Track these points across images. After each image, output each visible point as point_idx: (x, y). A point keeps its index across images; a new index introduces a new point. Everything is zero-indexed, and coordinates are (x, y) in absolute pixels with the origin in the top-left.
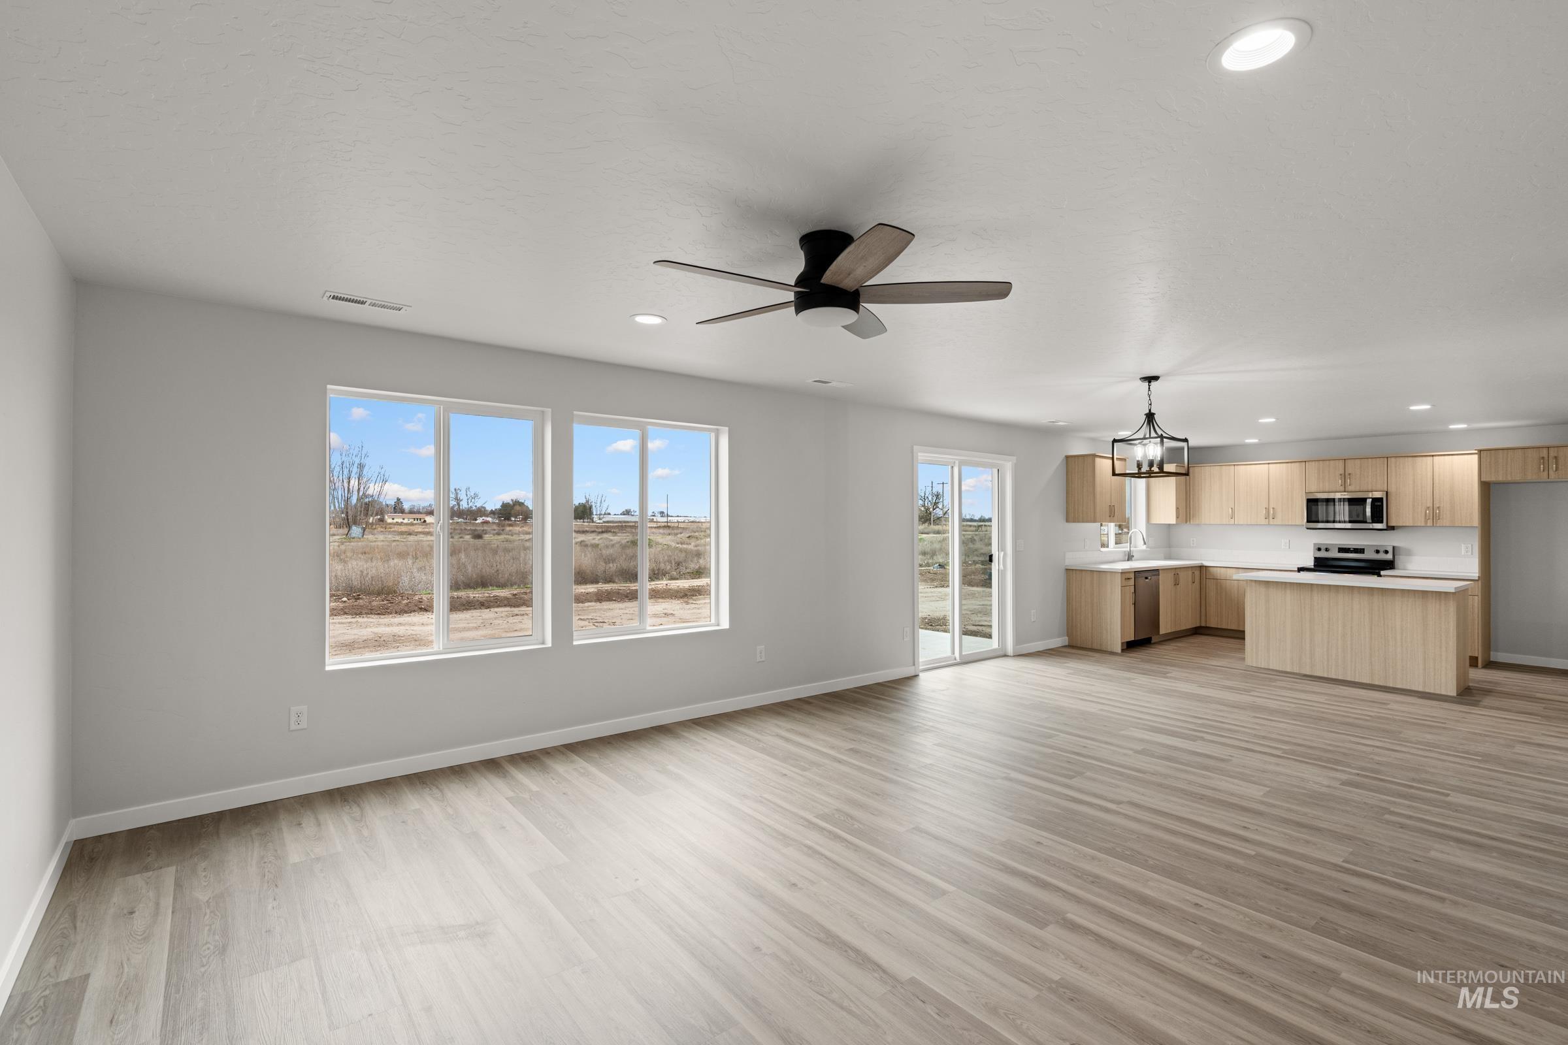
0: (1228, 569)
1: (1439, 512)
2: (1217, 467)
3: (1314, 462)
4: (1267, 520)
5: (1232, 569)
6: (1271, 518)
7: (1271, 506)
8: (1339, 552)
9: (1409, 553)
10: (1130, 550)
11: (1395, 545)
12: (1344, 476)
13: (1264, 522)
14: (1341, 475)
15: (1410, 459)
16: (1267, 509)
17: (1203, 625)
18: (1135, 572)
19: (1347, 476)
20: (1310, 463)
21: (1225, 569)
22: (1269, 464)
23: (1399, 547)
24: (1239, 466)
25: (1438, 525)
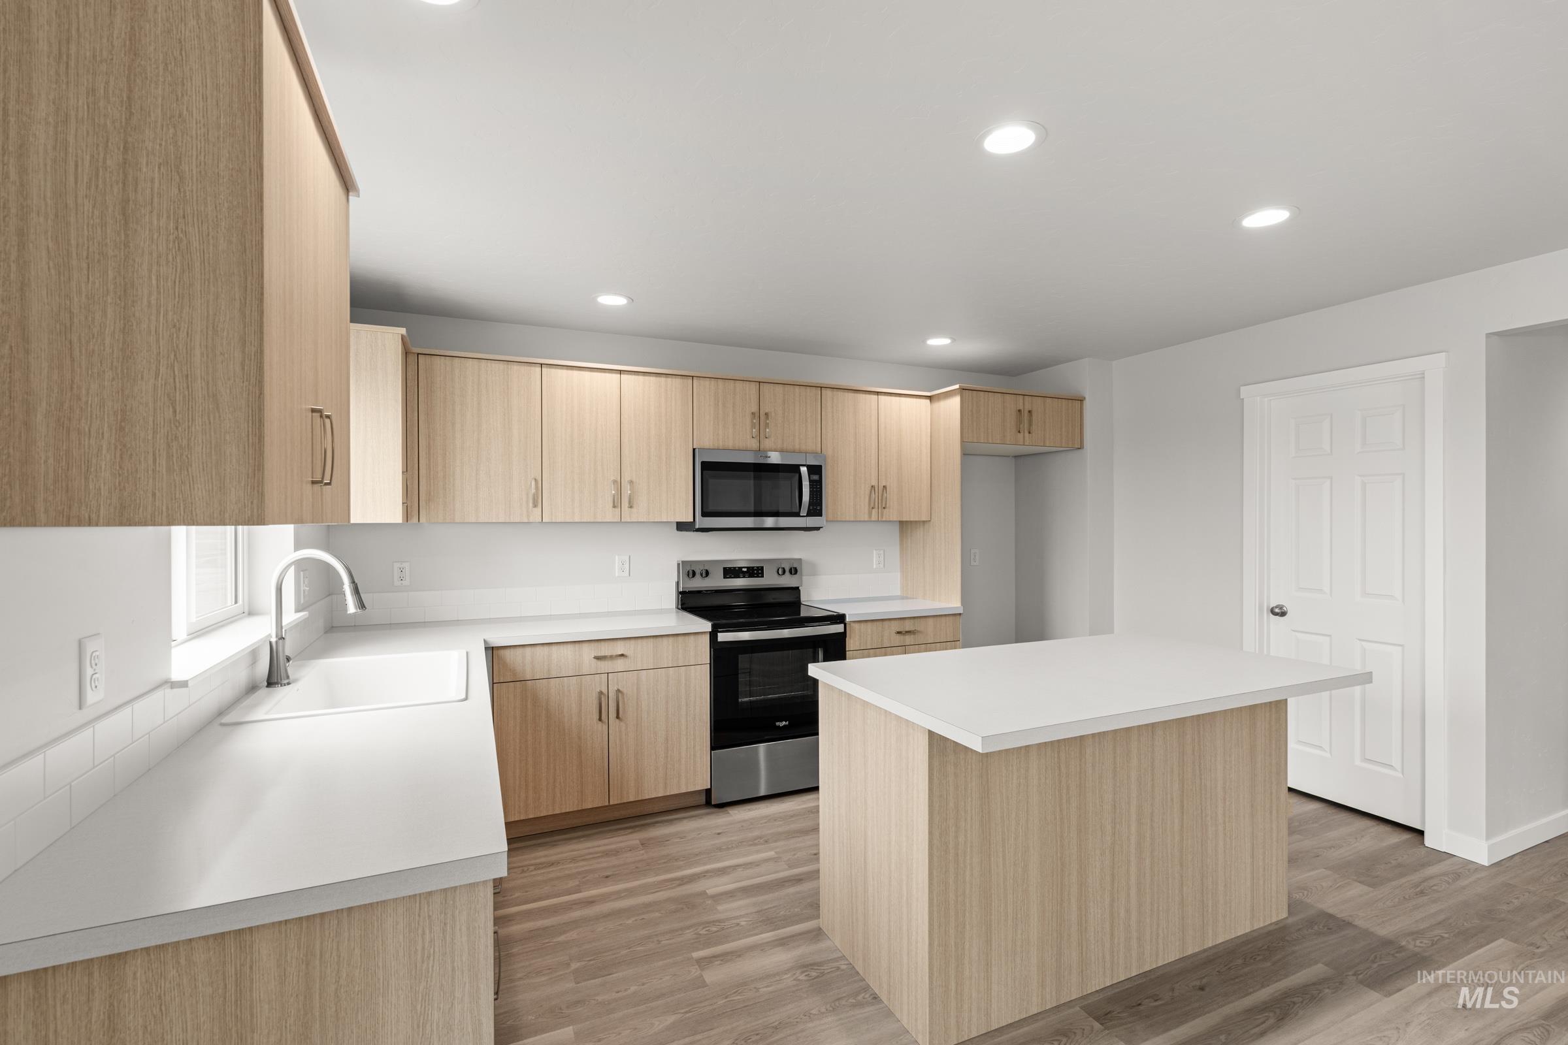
0: (554, 648)
1: (889, 496)
2: (495, 365)
3: (707, 382)
4: (618, 510)
5: (562, 647)
6: (625, 504)
7: (627, 477)
8: (725, 577)
12: (760, 419)
13: (610, 515)
14: (754, 414)
15: (851, 395)
16: (618, 484)
19: (762, 418)
20: (702, 381)
21: (546, 648)
22: (620, 372)
24: (553, 371)
25: (884, 519)
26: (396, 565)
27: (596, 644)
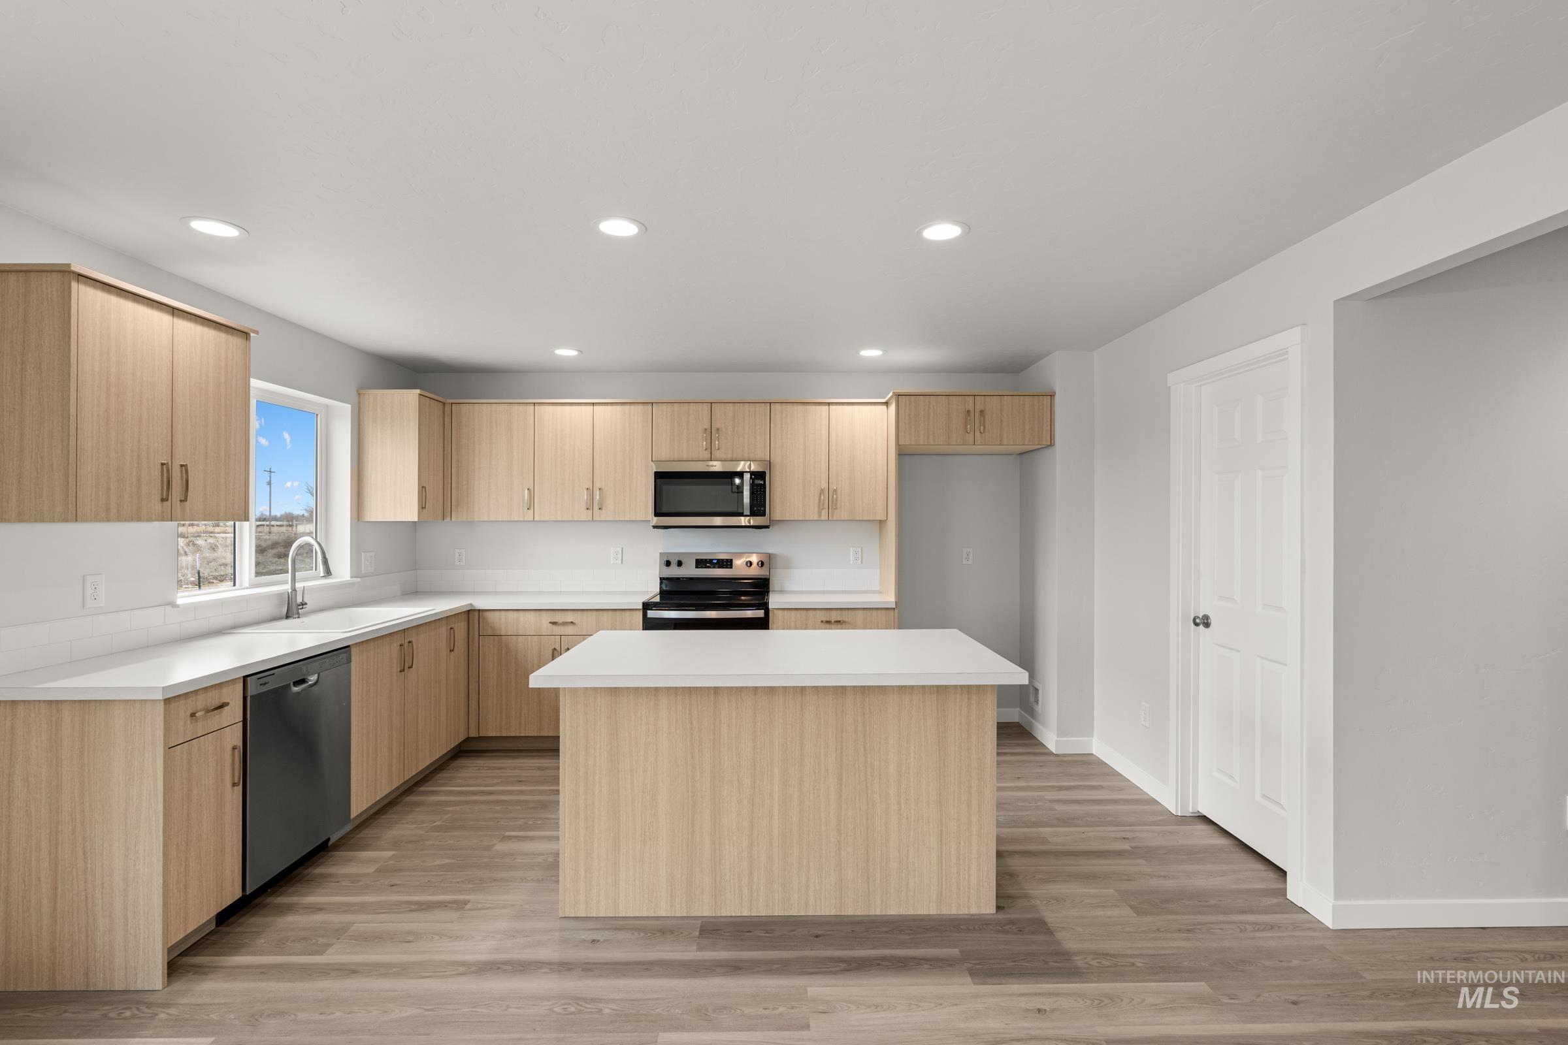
0: (521, 613)
1: (837, 497)
2: (502, 407)
3: (664, 407)
4: (590, 511)
5: (527, 613)
6: (596, 507)
7: (597, 485)
8: (697, 567)
9: (788, 565)
10: (294, 590)
11: (771, 551)
12: (711, 433)
13: (584, 515)
14: (706, 430)
15: (800, 407)
16: (590, 491)
17: (473, 734)
18: (245, 677)
19: (714, 433)
20: (660, 406)
21: (515, 613)
22: (593, 404)
23: (775, 555)
24: (542, 407)
25: (835, 518)
26: (457, 551)
27: (552, 612)
